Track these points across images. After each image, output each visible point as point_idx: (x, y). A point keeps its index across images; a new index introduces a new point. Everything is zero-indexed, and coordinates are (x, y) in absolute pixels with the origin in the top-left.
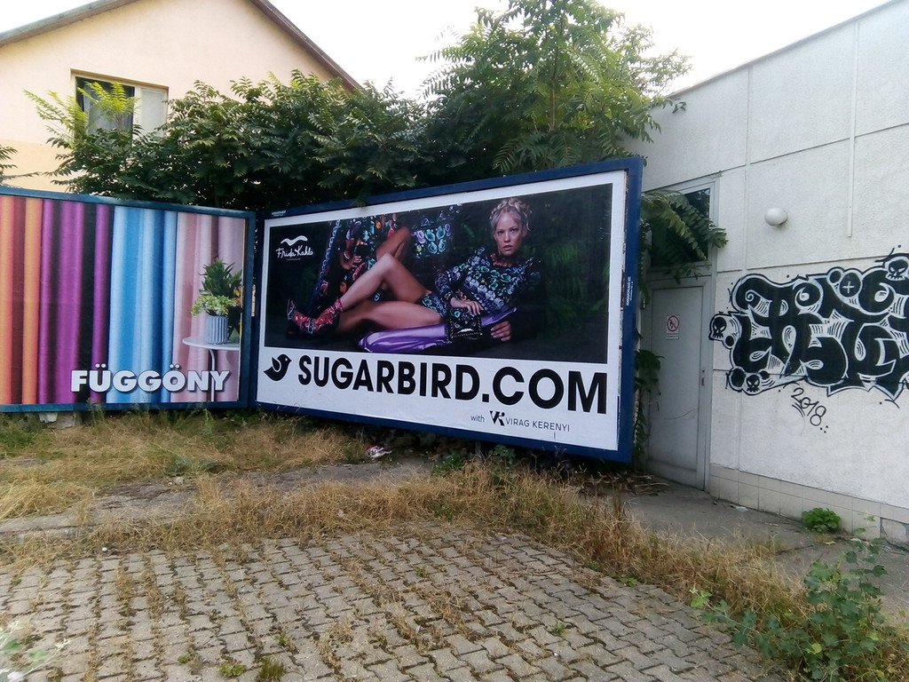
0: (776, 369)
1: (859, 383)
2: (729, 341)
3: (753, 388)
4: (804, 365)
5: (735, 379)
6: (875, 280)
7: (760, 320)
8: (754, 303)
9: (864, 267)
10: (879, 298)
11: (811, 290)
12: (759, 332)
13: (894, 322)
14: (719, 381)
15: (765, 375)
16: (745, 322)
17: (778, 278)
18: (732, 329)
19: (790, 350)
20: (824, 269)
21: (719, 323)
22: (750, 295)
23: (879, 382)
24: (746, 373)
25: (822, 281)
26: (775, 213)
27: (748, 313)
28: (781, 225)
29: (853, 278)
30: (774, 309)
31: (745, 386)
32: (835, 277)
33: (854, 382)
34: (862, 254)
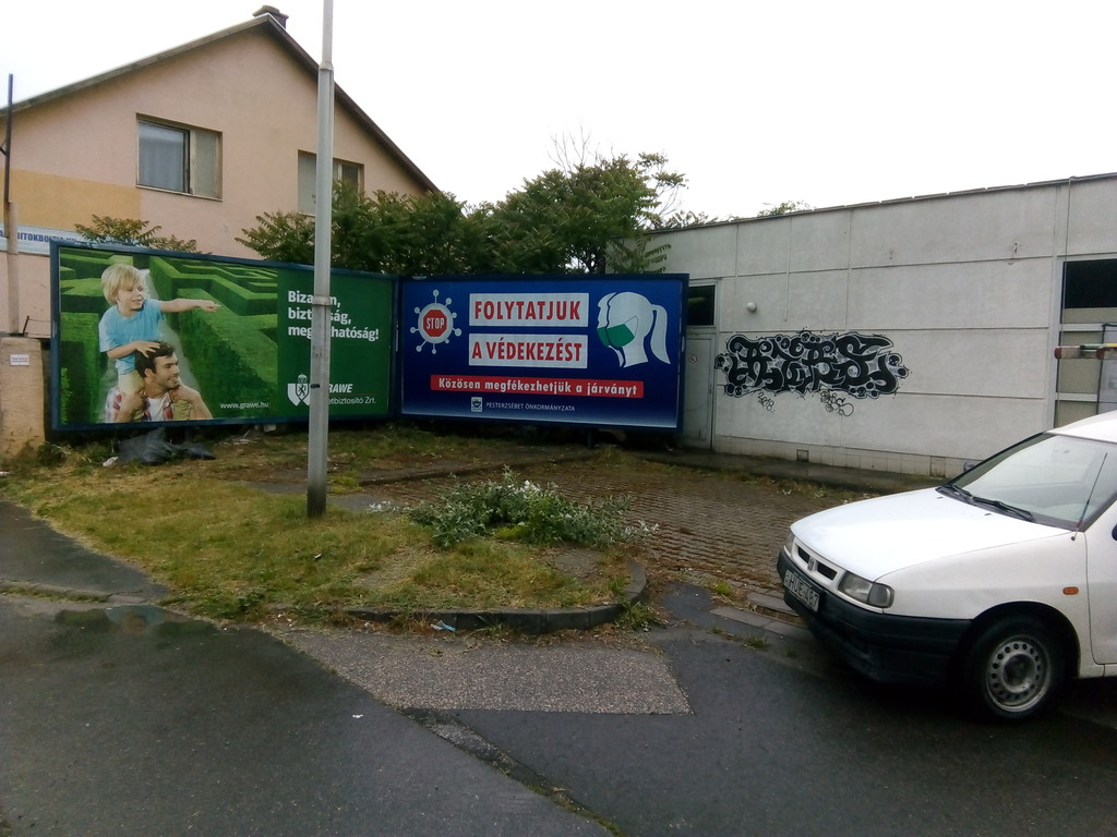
0: (750, 384)
1: (789, 389)
2: (726, 369)
3: (739, 394)
4: (764, 381)
5: (729, 389)
6: (796, 342)
7: (742, 359)
8: (739, 350)
9: (792, 336)
10: (798, 350)
11: (767, 344)
12: (742, 365)
13: (804, 361)
14: (720, 390)
15: (745, 387)
16: (734, 359)
17: (752, 338)
18: (727, 363)
19: (757, 374)
20: (773, 335)
21: (720, 360)
22: (737, 346)
23: (797, 389)
24: (735, 386)
25: (773, 341)
26: (751, 305)
27: (736, 355)
28: (753, 311)
29: (786, 340)
30: (750, 353)
31: (734, 393)
32: (779, 339)
33: (786, 389)
34: (791, 329)
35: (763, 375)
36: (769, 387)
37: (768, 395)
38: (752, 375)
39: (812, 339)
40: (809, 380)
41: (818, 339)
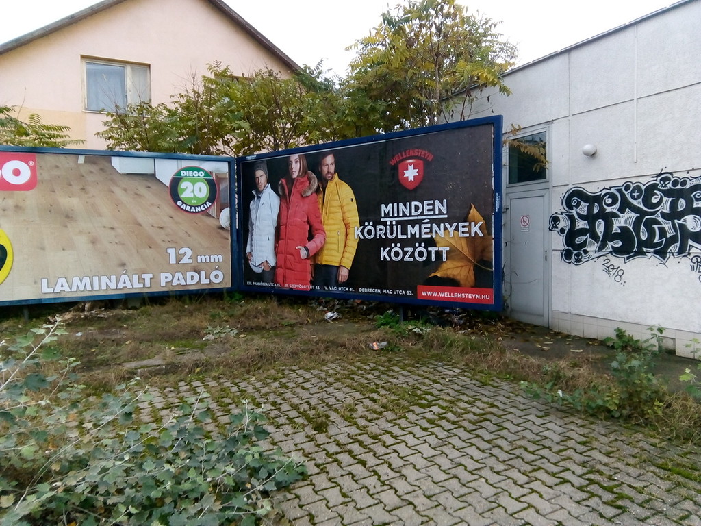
0: (592, 247)
1: (643, 254)
2: (562, 231)
3: (578, 261)
4: (610, 244)
5: (567, 255)
6: (651, 189)
7: (581, 217)
8: (577, 206)
9: (645, 181)
10: (654, 200)
11: (613, 196)
12: (581, 224)
13: (664, 215)
14: (556, 257)
15: (586, 252)
16: (571, 218)
17: (592, 190)
18: (564, 223)
19: (601, 235)
20: (621, 183)
21: (555, 219)
22: (574, 201)
23: (656, 252)
24: (573, 250)
25: (620, 191)
26: (588, 147)
27: (574, 212)
28: (593, 155)
29: (638, 188)
30: (590, 209)
31: (573, 259)
32: (627, 188)
33: (640, 253)
34: (643, 172)
35: (609, 236)
36: (617, 251)
37: (617, 261)
38: (595, 237)
39: (675, 183)
40: (673, 240)
41: (684, 183)
